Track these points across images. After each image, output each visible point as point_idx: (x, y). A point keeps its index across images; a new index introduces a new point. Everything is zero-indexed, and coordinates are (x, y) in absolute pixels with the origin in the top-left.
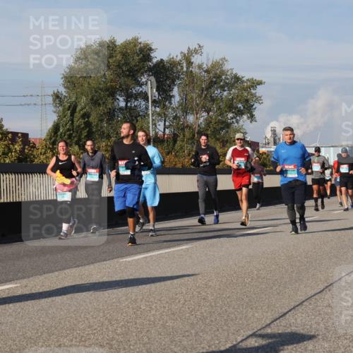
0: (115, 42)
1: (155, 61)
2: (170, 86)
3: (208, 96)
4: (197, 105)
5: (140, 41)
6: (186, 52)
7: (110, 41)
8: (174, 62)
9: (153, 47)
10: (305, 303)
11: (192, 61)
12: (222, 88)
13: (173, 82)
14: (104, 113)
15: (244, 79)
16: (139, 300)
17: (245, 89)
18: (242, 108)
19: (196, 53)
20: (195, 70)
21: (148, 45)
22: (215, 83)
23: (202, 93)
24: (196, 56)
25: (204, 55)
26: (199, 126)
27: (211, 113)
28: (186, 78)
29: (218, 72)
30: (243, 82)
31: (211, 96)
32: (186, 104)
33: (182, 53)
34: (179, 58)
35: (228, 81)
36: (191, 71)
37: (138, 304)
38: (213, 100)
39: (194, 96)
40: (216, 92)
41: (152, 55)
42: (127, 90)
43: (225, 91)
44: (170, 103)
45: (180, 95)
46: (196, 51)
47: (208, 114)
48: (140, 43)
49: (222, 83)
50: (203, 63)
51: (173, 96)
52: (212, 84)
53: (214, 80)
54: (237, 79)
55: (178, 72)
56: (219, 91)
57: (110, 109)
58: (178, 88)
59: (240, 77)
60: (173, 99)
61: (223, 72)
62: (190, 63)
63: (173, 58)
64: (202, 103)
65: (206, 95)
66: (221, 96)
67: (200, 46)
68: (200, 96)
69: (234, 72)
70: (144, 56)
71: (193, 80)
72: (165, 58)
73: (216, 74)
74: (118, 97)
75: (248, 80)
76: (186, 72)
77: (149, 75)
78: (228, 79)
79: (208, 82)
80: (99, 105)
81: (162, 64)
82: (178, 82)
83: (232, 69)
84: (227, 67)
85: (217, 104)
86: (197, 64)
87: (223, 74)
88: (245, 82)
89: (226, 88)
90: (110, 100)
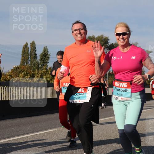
0: (94, 36)
1: (110, 44)
5: (104, 36)
7: (93, 37)
9: (109, 38)
16: (102, 136)
21: (107, 37)
37: (102, 138)
41: (109, 41)
48: (104, 37)
70: (105, 42)
72: (114, 43)
77: (107, 49)
81: (112, 45)
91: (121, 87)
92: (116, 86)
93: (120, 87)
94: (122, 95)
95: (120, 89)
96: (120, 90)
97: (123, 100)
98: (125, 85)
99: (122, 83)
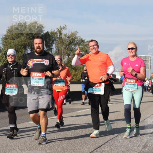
0: (26, 23)
1: (44, 32)
2: (51, 44)
3: (69, 48)
4: (64, 52)
5: (37, 23)
6: (59, 28)
7: (24, 23)
8: (53, 33)
9: (44, 26)
10: (109, 142)
11: (62, 32)
12: (75, 45)
13: (53, 42)
14: (21, 56)
15: (86, 41)
17: (86, 46)
18: (84, 54)
19: (64, 29)
20: (63, 37)
21: (41, 25)
22: (72, 42)
23: (66, 47)
24: (64, 30)
25: (67, 30)
26: (64, 62)
27: (70, 56)
28: (59, 40)
29: (73, 37)
30: (85, 42)
31: (70, 49)
32: (58, 52)
33: (57, 28)
34: (56, 31)
35: (78, 42)
36: (61, 37)
38: (71, 50)
39: (62, 48)
40: (72, 47)
41: (43, 29)
42: (32, 46)
43: (76, 46)
44: (51, 52)
45: (56, 48)
46: (64, 28)
47: (69, 57)
48: (38, 24)
49: (75, 43)
50: (67, 34)
51: (53, 49)
52: (70, 43)
53: (72, 41)
54: (82, 41)
55: (55, 37)
56: (74, 46)
57: (23, 54)
58: (55, 45)
59: (84, 40)
60: (53, 50)
61: (76, 38)
62: (61, 33)
63: (53, 31)
64: (66, 51)
65: (68, 48)
66: (75, 49)
67: (66, 26)
68: (65, 48)
69: (81, 38)
71: (62, 41)
72: (50, 31)
73: (73, 38)
74: (27, 49)
75: (87, 41)
76: (59, 37)
78: (78, 41)
79: (69, 42)
80: (18, 52)
81: (48, 34)
82: (55, 42)
83: (80, 36)
84: (77, 35)
85: (73, 52)
86: (64, 34)
87: (76, 39)
88: (86, 42)
89: (77, 45)
90: (23, 50)
91: (132, 83)
92: (127, 82)
93: (130, 82)
94: (132, 87)
95: (131, 83)
96: (130, 85)
97: (132, 90)
98: (134, 81)
99: (132, 80)
